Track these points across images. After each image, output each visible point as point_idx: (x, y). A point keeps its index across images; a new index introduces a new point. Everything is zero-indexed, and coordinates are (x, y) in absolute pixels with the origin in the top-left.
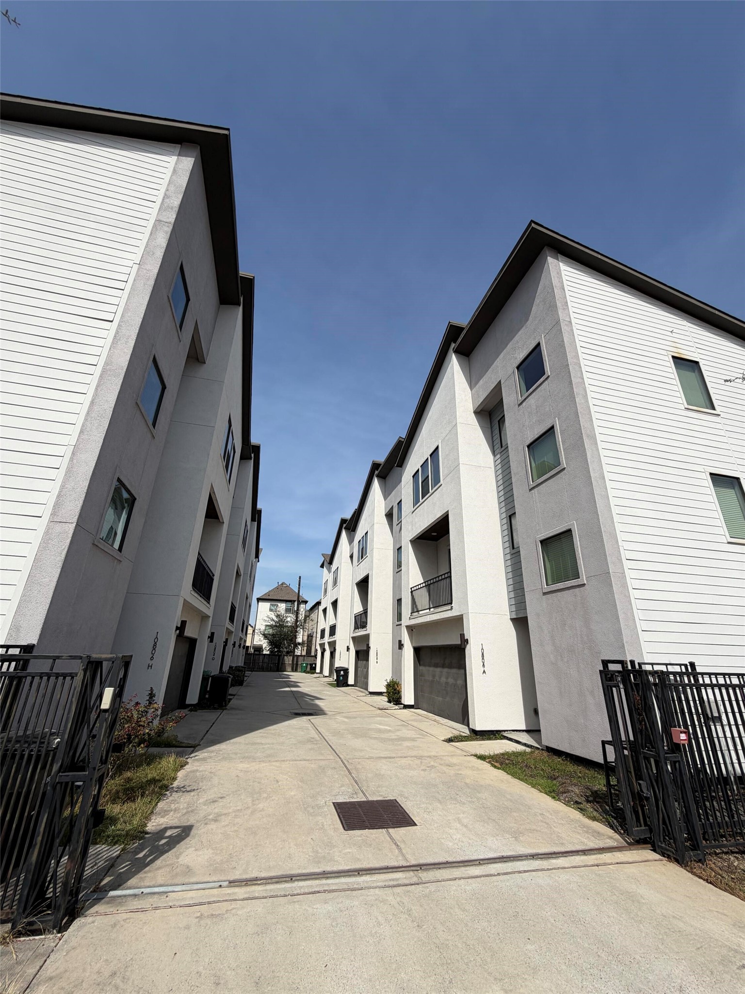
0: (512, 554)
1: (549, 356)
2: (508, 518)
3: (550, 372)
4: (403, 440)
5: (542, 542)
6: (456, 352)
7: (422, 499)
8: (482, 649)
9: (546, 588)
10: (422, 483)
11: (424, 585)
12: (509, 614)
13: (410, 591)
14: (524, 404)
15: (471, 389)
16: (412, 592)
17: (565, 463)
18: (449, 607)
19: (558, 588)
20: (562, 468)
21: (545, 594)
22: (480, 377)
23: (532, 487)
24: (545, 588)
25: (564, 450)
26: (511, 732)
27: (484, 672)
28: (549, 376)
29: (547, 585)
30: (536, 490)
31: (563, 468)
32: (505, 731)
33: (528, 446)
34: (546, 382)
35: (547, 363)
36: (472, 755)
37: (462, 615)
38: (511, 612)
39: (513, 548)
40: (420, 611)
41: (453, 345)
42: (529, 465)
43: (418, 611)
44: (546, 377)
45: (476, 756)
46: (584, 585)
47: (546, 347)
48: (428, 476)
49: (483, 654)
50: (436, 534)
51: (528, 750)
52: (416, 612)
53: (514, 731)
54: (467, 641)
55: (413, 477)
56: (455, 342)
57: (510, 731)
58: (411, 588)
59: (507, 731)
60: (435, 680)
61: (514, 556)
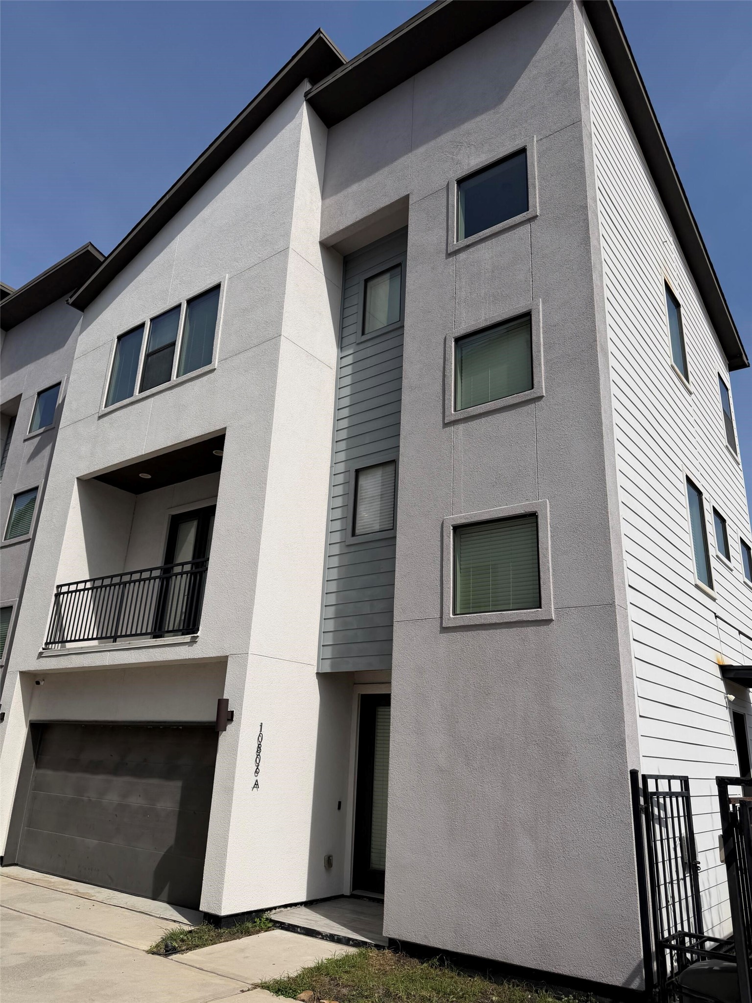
0: (348, 546)
1: (542, 178)
2: (353, 474)
3: (541, 210)
4: (102, 259)
5: (456, 528)
6: (314, 103)
7: (141, 391)
8: (260, 735)
9: (451, 618)
10: (147, 356)
11: (89, 585)
12: (315, 664)
13: (55, 592)
14: (462, 256)
15: (324, 197)
16: (57, 596)
17: (544, 387)
18: (187, 638)
19: (483, 621)
20: (536, 396)
21: (444, 630)
22: (356, 177)
23: (453, 418)
24: (449, 619)
25: (546, 362)
26: (282, 909)
27: (256, 785)
28: (537, 216)
29: (455, 614)
30: (461, 427)
31: (539, 395)
32: (270, 909)
33: (458, 340)
34: (528, 226)
35: (537, 192)
36: (256, 986)
37: (227, 657)
38: (321, 659)
39: (354, 534)
40: (67, 641)
41: (306, 86)
42: (453, 376)
43: (63, 642)
44: (530, 216)
45: (265, 986)
46: (549, 621)
47: (539, 162)
48: (173, 344)
49: (259, 747)
50: (149, 477)
51: (352, 950)
52: (58, 642)
53: (286, 906)
54: (230, 717)
55: (120, 338)
56: (314, 82)
57: (280, 907)
58: (58, 587)
59: (275, 908)
60: (85, 799)
61: (353, 549)
